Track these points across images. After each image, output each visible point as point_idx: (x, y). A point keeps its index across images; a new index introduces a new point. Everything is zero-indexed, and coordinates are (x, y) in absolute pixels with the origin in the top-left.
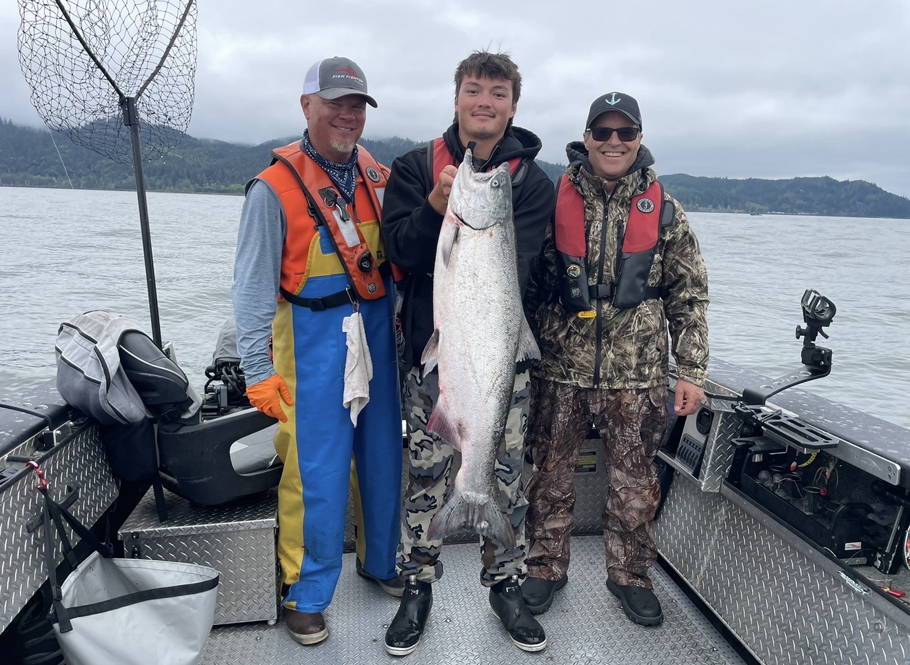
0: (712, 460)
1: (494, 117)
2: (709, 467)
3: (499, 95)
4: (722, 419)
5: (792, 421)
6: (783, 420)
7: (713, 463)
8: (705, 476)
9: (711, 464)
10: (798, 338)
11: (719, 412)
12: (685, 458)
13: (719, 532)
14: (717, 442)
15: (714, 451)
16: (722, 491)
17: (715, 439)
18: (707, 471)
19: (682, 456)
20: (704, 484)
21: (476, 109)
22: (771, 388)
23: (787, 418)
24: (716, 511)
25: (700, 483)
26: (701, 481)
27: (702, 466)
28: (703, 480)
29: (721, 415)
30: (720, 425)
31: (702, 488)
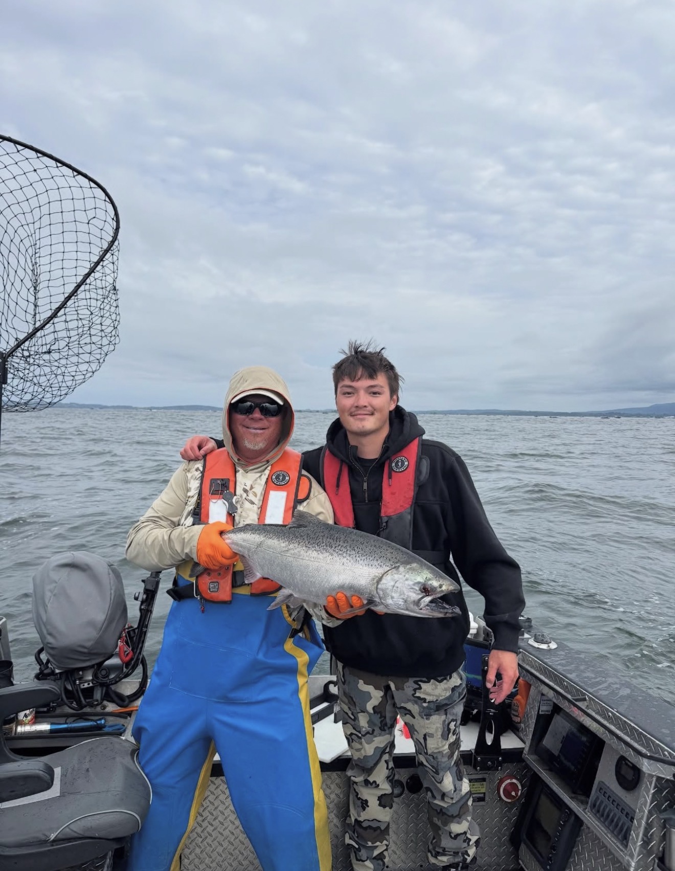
1: (372, 414)
2: (639, 844)
3: (375, 393)
4: (656, 785)
7: (645, 839)
8: (636, 855)
9: (643, 840)
11: (652, 776)
14: (650, 812)
18: (638, 848)
20: (633, 864)
21: (353, 409)
25: (628, 861)
26: (630, 860)
27: (631, 837)
28: (632, 859)
29: (654, 779)
30: (653, 791)
31: (632, 870)
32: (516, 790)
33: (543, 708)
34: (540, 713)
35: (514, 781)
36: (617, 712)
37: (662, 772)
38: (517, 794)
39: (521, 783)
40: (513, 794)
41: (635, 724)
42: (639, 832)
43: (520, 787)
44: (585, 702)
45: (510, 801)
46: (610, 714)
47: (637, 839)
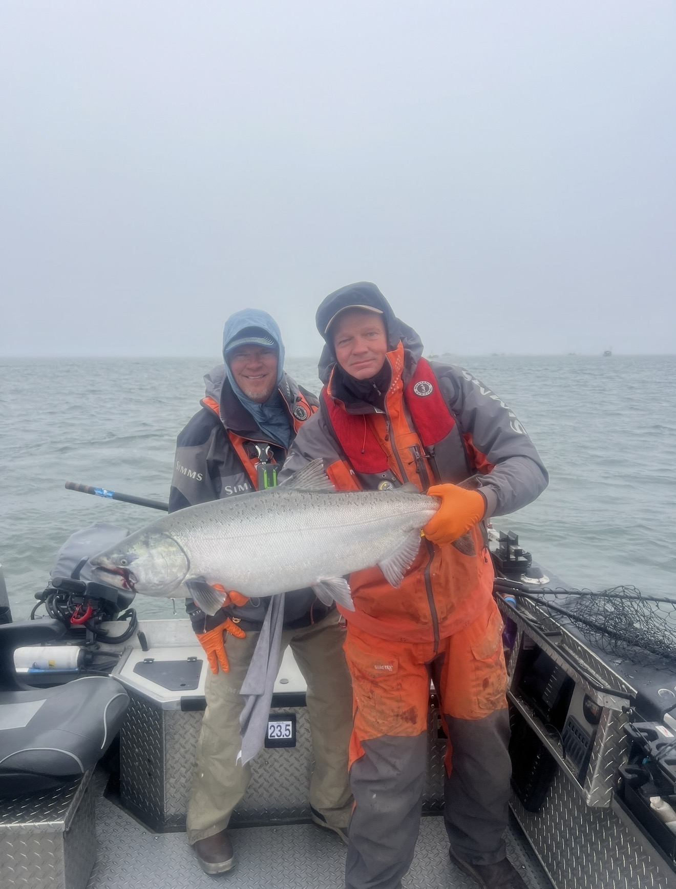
2: (596, 776)
4: (612, 718)
8: (592, 787)
9: (599, 772)
11: (609, 710)
15: (603, 754)
16: (613, 806)
17: (604, 742)
18: (594, 780)
20: (589, 796)
27: (588, 771)
29: (611, 712)
30: (609, 725)
31: (588, 802)
42: (596, 765)
44: (560, 636)
47: (594, 772)
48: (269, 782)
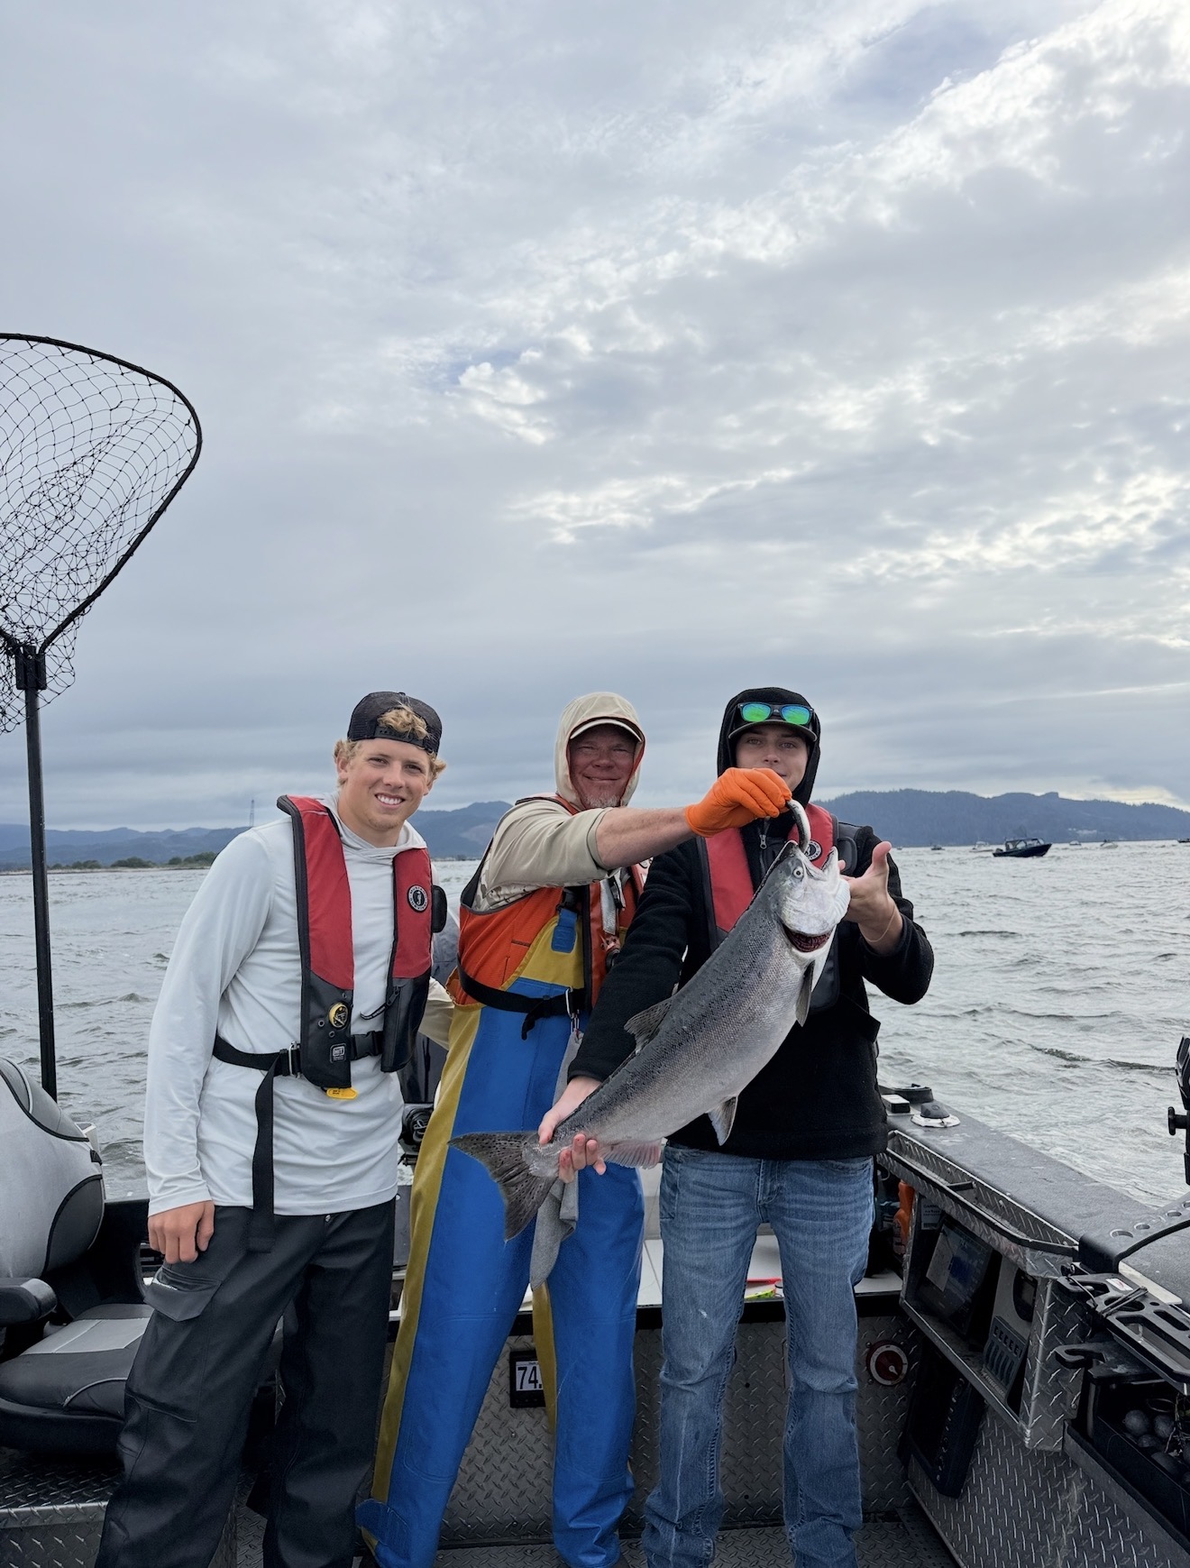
0: (1040, 1381)
2: (1035, 1396)
4: (1052, 1296)
5: (1164, 1315)
6: (1148, 1312)
7: (1043, 1387)
8: (1031, 1416)
9: (1039, 1389)
10: (1172, 1132)
11: (1048, 1280)
12: (1000, 1372)
13: (1069, 1538)
14: (1046, 1342)
15: (1043, 1361)
16: (1067, 1448)
17: (1042, 1337)
18: (1033, 1404)
19: (992, 1365)
20: (1029, 1431)
22: (1130, 1235)
23: (1157, 1308)
24: (1061, 1490)
25: (1022, 1428)
26: (1024, 1425)
27: (1022, 1390)
28: (1027, 1424)
29: (1049, 1288)
30: (1049, 1307)
31: (1027, 1442)
32: (898, 1364)
33: (925, 1220)
34: (923, 1228)
35: (893, 1348)
36: (1009, 1196)
37: (1054, 1272)
38: (899, 1370)
39: (906, 1353)
40: (892, 1369)
41: (1031, 1210)
42: (1034, 1378)
43: (905, 1360)
44: (971, 1191)
45: (889, 1383)
46: (1001, 1202)
47: (1031, 1390)
48: (517, 1470)
